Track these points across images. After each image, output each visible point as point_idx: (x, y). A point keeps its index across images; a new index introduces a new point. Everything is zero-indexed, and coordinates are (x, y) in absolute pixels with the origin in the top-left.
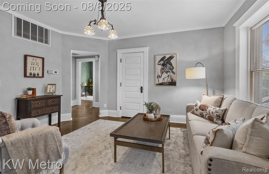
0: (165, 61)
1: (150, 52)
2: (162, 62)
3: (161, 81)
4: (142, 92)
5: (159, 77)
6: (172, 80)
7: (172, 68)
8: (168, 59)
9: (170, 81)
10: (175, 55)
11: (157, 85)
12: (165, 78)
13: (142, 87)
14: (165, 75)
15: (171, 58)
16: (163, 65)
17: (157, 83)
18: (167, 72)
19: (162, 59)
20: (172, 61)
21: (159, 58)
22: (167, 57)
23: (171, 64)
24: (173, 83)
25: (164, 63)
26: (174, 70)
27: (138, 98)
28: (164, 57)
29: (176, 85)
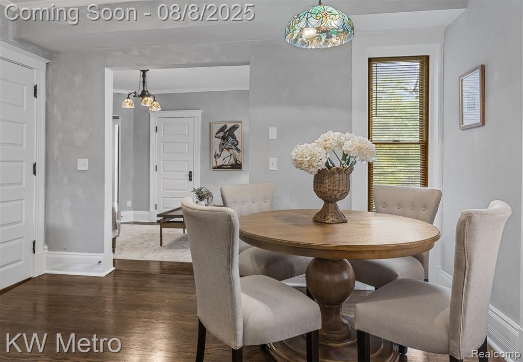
0: (225, 133)
1: (204, 117)
2: (222, 134)
3: (220, 162)
4: (190, 180)
5: (217, 156)
6: (236, 161)
7: (235, 143)
8: (231, 129)
9: (234, 162)
10: (240, 124)
11: (214, 168)
12: (226, 158)
13: (190, 172)
14: (225, 153)
15: (235, 128)
16: (223, 138)
17: (214, 165)
18: (228, 149)
19: (222, 130)
20: (236, 133)
21: (216, 128)
22: (229, 126)
23: (234, 137)
24: (237, 166)
25: (224, 135)
26: (238, 147)
27: (185, 190)
28: (225, 127)
29: (241, 169)
